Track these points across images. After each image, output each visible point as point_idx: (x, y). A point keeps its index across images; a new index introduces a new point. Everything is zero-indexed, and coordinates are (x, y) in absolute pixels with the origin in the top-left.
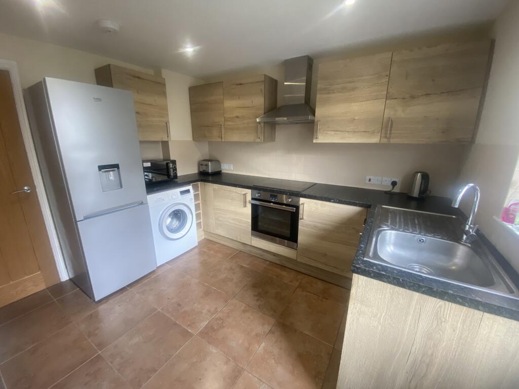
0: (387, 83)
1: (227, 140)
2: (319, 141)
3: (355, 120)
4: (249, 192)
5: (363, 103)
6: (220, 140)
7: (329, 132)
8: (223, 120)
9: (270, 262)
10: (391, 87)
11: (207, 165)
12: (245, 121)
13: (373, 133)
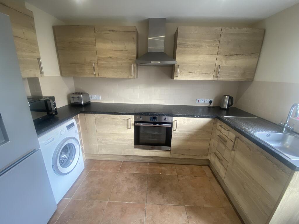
0: (218, 45)
1: (101, 77)
2: (178, 78)
3: (200, 66)
4: (132, 118)
5: (205, 56)
6: (93, 76)
7: (184, 73)
8: (96, 59)
9: (149, 163)
10: (220, 48)
11: (79, 98)
12: (119, 62)
13: (210, 74)
